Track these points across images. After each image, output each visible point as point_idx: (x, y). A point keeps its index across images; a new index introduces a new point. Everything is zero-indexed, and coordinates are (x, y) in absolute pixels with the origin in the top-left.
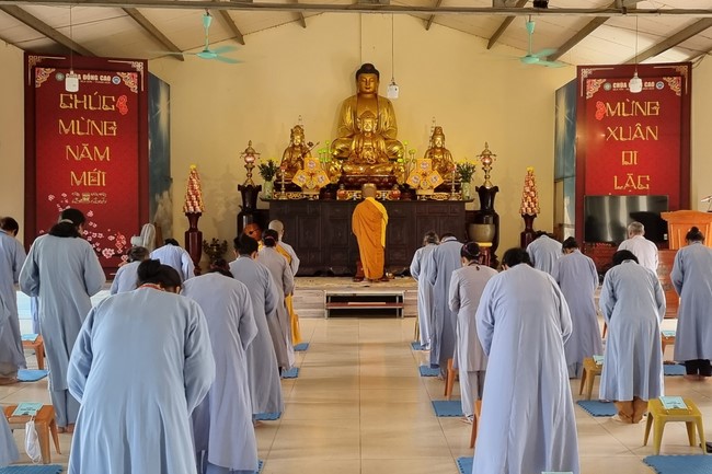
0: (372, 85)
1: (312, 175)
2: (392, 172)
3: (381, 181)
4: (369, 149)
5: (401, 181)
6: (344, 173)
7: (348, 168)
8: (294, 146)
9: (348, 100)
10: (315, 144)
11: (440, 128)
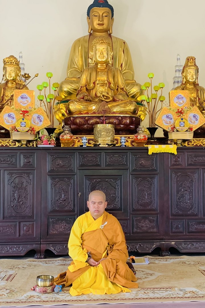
0: (106, 21)
1: (25, 112)
2: (135, 112)
3: (120, 123)
4: (103, 85)
5: (145, 124)
6: (70, 112)
7: (74, 107)
8: (7, 82)
9: (79, 40)
10: (32, 75)
11: (193, 59)
